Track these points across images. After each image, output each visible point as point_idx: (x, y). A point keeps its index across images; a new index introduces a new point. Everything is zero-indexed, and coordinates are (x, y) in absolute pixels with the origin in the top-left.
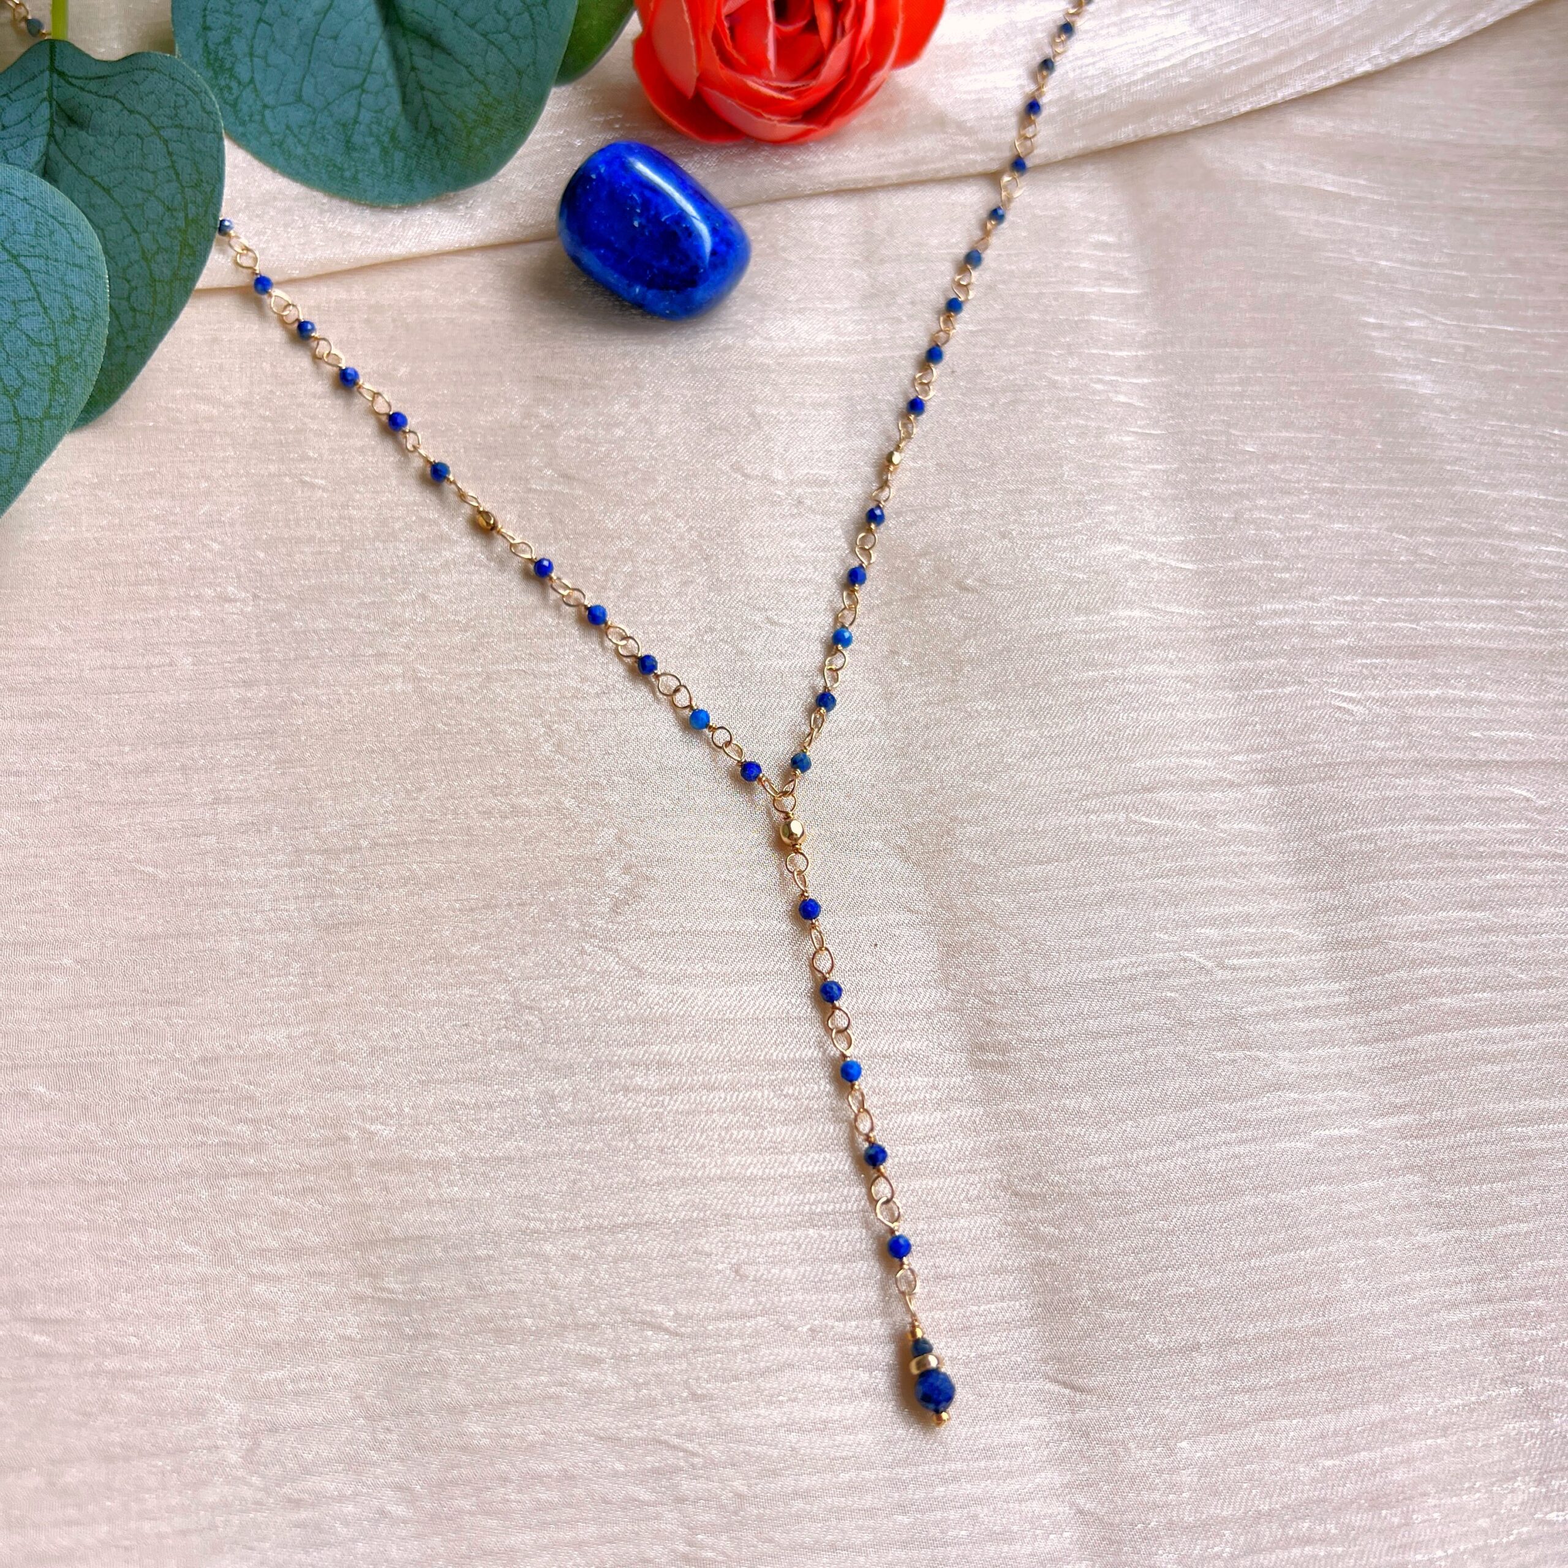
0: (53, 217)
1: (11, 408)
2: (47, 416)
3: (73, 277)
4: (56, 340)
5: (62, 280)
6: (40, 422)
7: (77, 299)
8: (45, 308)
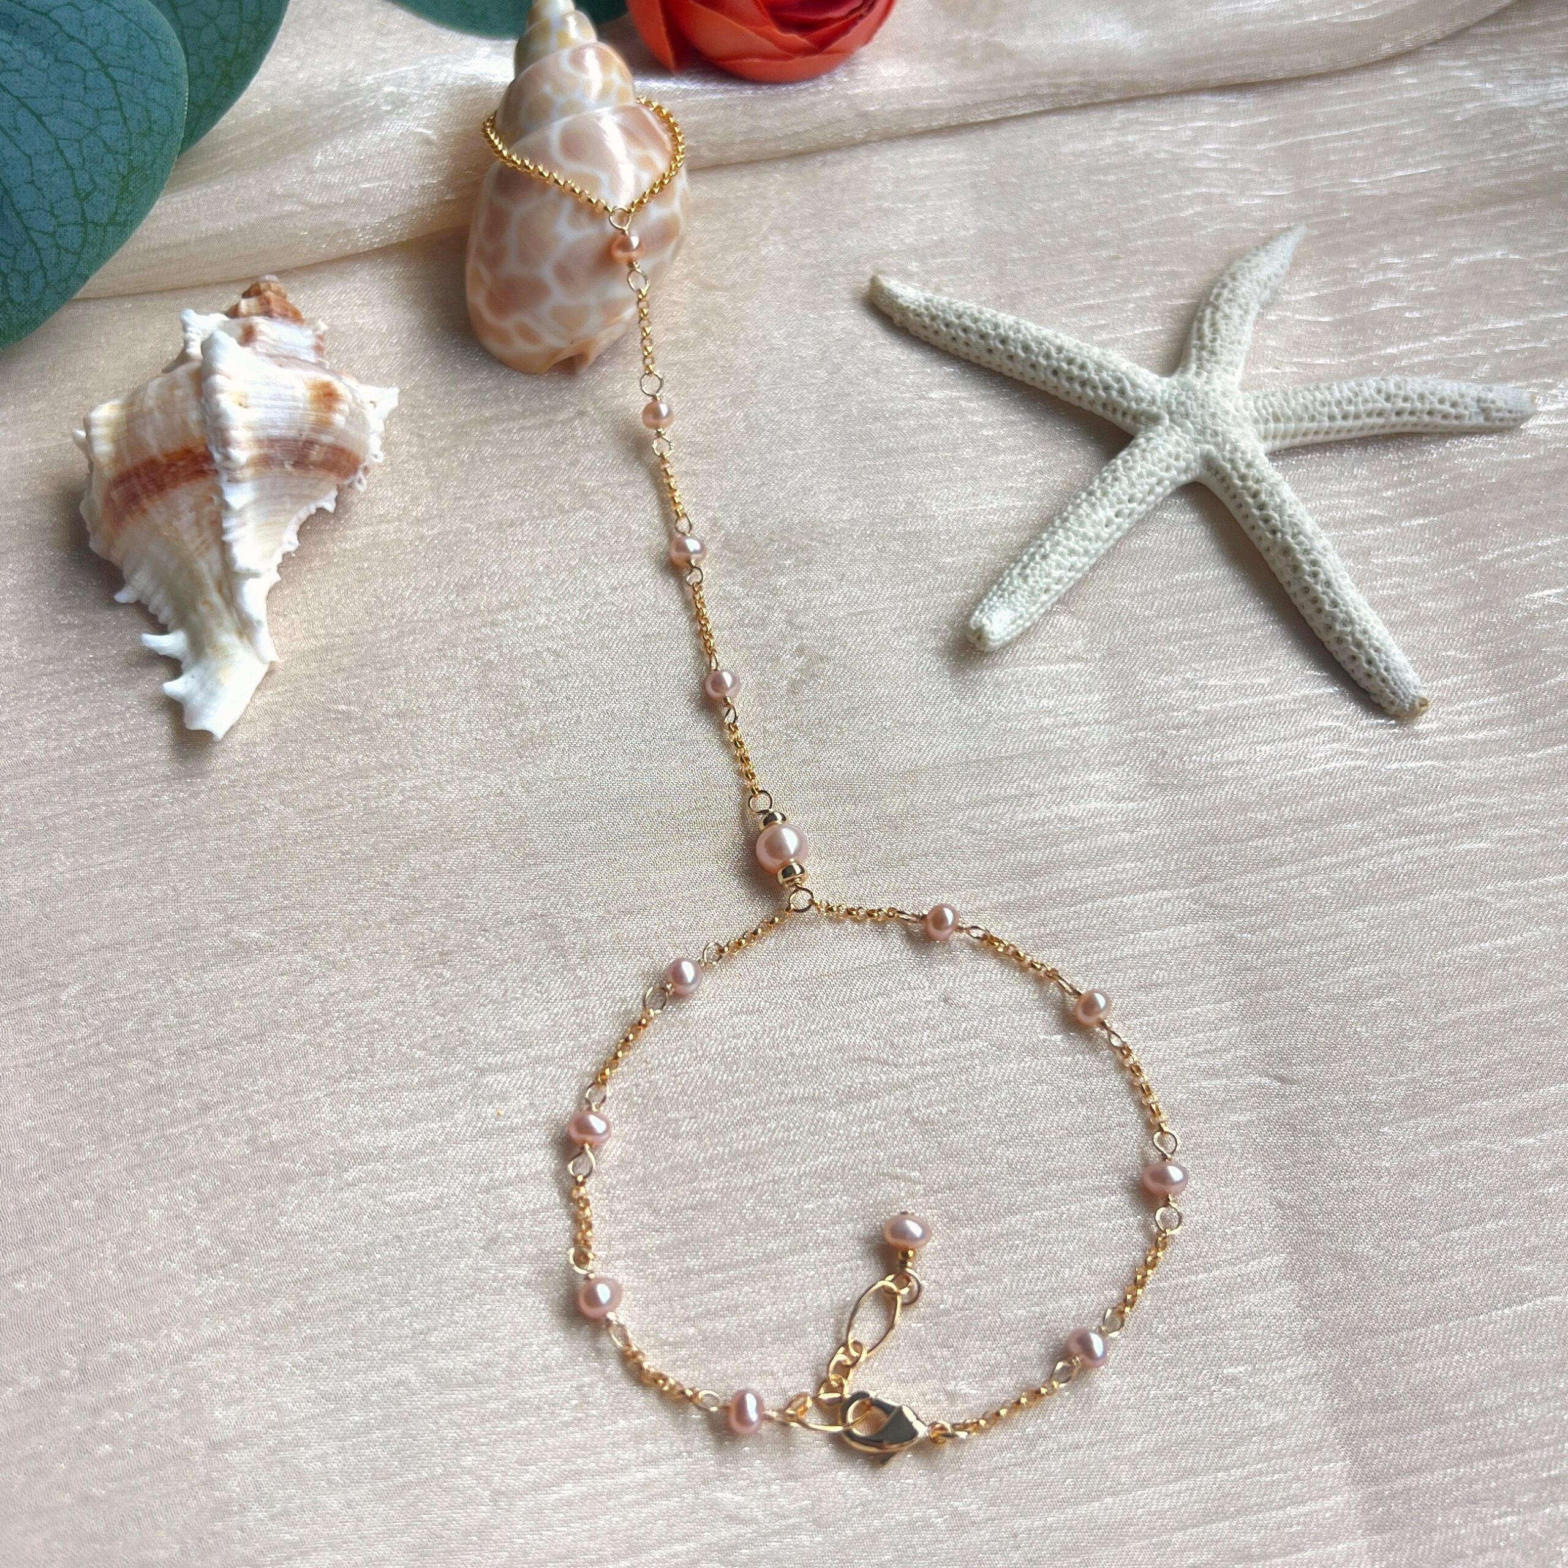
0: (145, 32)
1: (79, 211)
2: (112, 222)
3: (155, 92)
4: (131, 150)
5: (144, 92)
6: (105, 228)
7: (157, 113)
8: (125, 119)
